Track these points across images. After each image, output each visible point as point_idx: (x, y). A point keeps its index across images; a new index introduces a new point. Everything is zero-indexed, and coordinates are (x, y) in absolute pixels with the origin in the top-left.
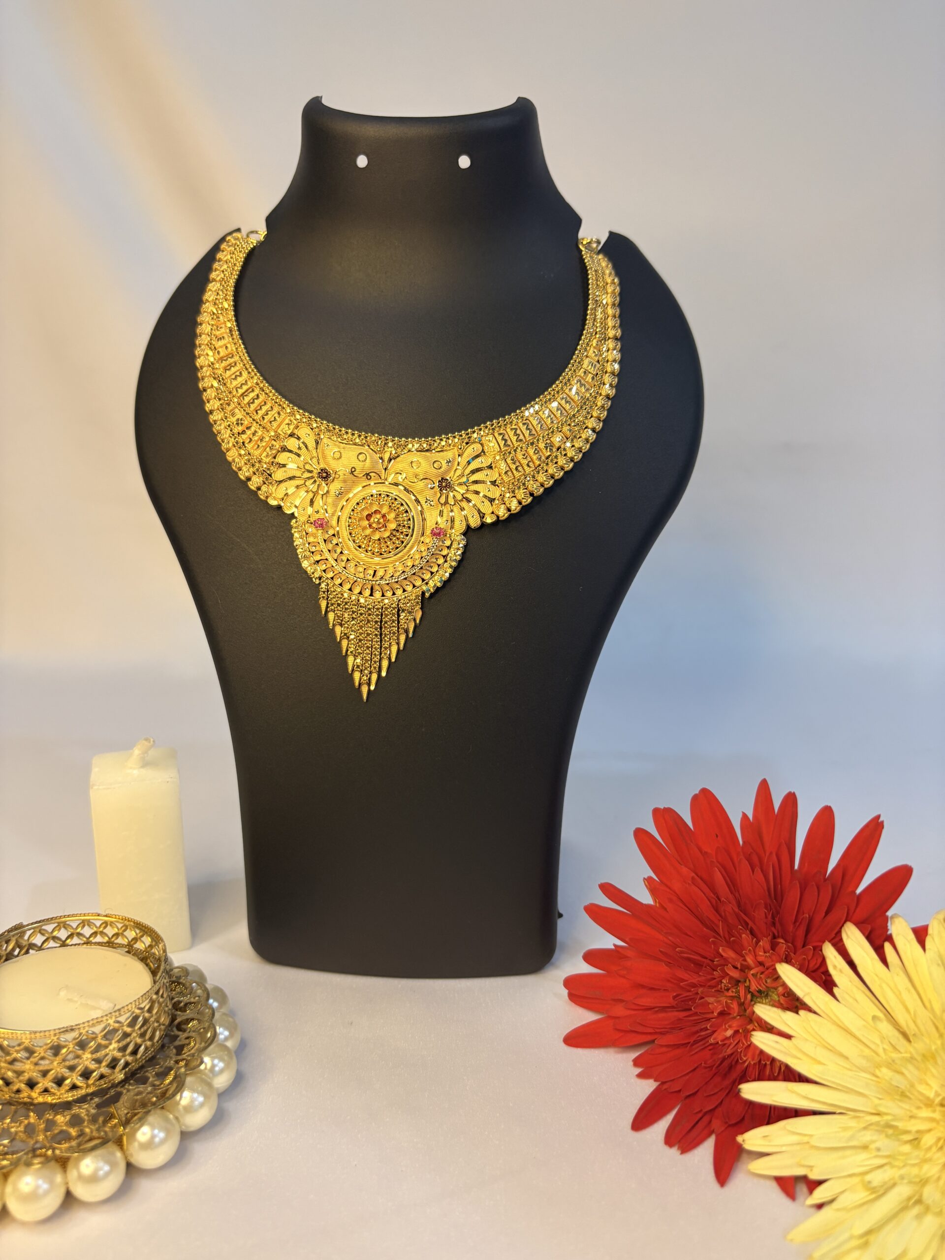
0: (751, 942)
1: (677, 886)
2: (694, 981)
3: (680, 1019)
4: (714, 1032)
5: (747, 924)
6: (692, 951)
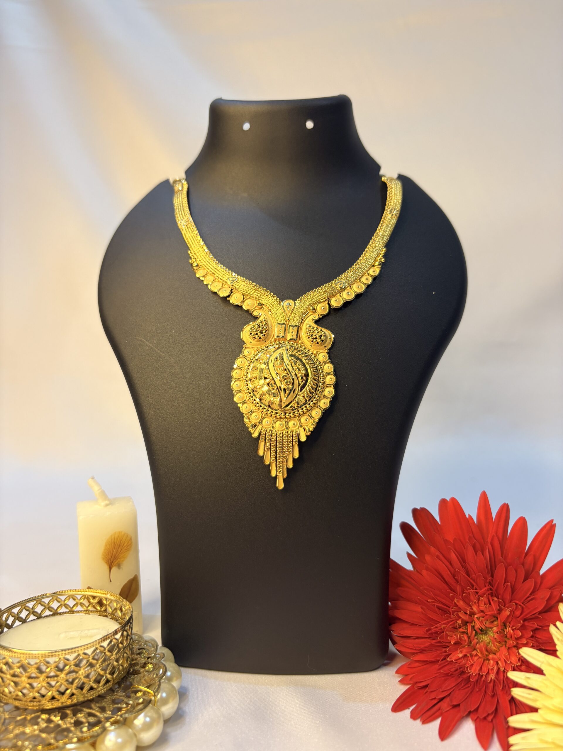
0: (475, 597)
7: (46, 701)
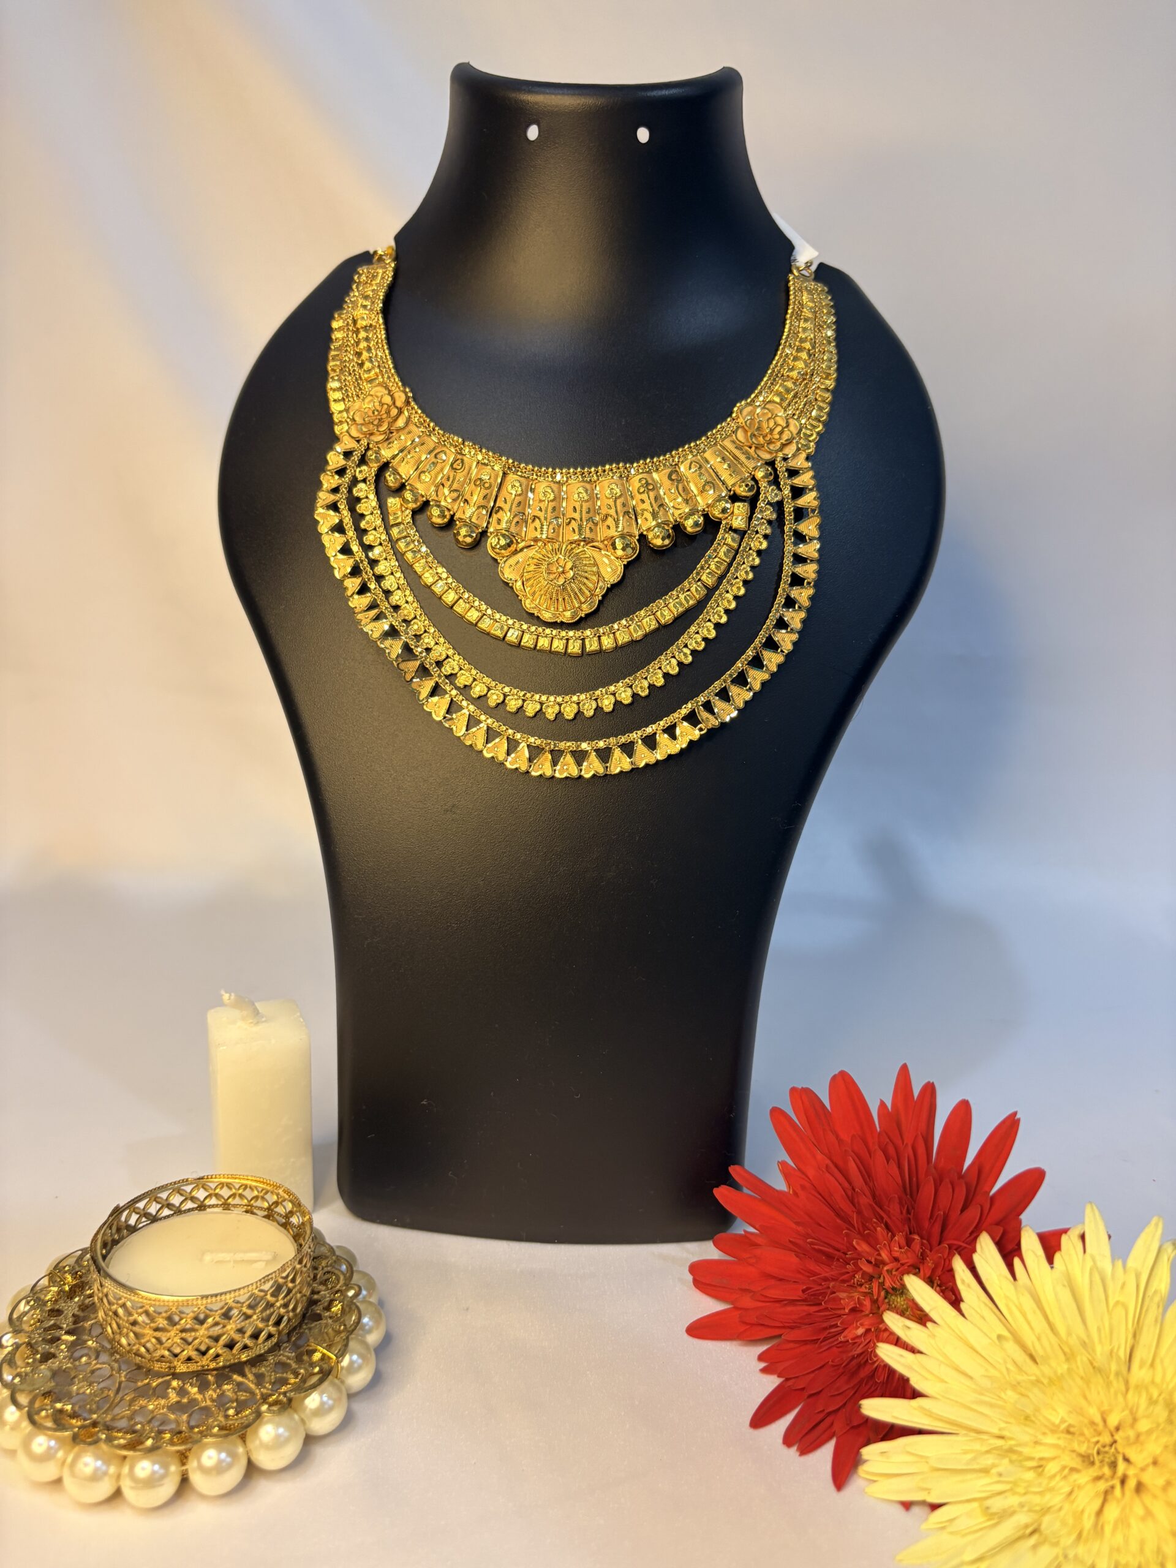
0: (885, 1235)
1: (811, 1173)
2: (826, 1275)
3: (810, 1314)
4: (846, 1329)
5: (882, 1218)
6: (826, 1243)
7: (179, 1363)
